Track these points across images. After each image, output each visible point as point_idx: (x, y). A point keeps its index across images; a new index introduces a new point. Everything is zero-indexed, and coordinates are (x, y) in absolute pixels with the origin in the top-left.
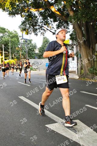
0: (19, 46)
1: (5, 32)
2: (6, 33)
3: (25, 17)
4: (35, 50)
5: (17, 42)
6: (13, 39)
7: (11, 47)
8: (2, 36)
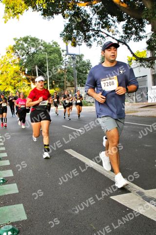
0: (63, 67)
2: (40, 46)
3: (69, 18)
5: (59, 60)
6: (52, 55)
7: (50, 68)
8: (34, 52)
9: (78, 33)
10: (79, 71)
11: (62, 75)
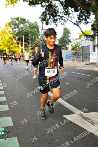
1: (26, 22)
2: (26, 24)
3: (45, 7)
5: (37, 32)
7: (31, 37)
8: (22, 27)
9: (50, 17)
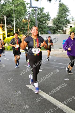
0: (27, 18)
4: (47, 22)
5: (24, 11)
6: (18, 7)
7: (16, 18)
8: (3, 4)
10: (40, 21)
11: (26, 24)
